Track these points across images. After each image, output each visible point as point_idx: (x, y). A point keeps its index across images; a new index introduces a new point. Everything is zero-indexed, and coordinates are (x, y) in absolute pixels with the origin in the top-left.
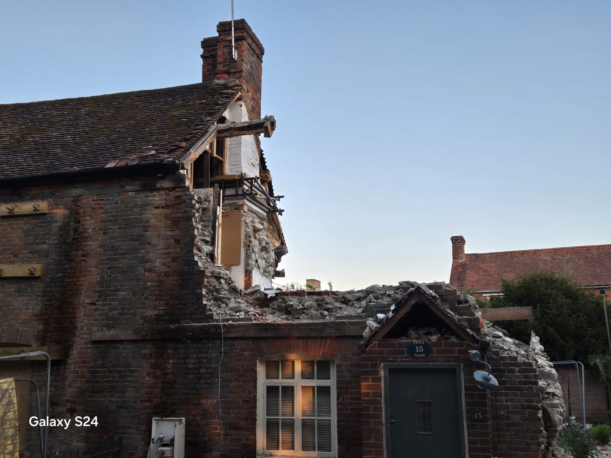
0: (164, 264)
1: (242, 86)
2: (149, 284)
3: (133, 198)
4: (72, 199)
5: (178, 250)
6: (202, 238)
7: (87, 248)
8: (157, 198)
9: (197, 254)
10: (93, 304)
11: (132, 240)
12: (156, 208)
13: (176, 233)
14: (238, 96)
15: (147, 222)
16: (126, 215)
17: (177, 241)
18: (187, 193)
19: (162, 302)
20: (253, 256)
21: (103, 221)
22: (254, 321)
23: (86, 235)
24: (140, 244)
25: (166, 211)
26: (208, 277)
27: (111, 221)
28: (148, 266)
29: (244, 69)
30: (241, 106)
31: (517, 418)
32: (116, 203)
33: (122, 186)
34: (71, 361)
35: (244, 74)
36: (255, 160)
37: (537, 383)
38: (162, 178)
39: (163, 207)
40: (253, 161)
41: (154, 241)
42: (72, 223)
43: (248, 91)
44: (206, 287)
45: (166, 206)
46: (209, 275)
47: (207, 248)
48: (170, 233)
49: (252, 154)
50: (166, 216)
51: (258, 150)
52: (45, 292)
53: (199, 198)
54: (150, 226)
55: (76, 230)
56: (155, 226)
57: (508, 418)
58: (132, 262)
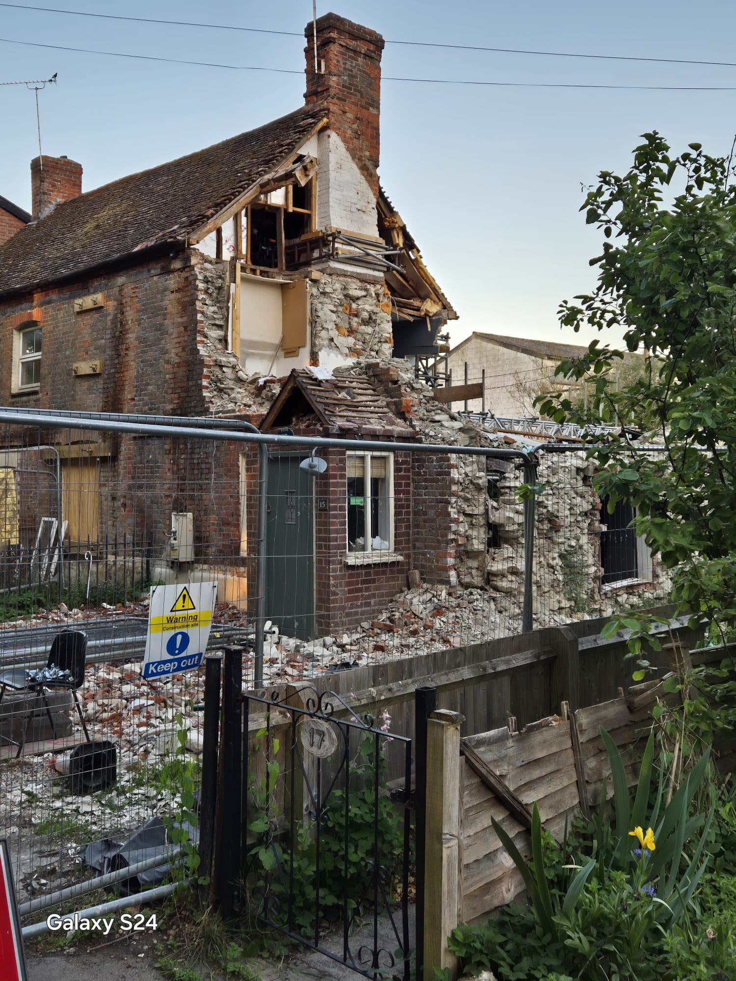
0: (177, 354)
1: (328, 110)
2: (167, 376)
3: (157, 283)
4: (118, 289)
5: (186, 338)
6: (213, 322)
7: (128, 341)
8: (173, 281)
9: (202, 342)
10: (133, 399)
11: (157, 330)
12: (172, 292)
13: (185, 319)
14: (320, 125)
15: (166, 309)
16: (153, 303)
17: (186, 328)
18: (193, 273)
19: (176, 396)
20: (323, 334)
21: (138, 311)
22: (238, 413)
23: (127, 327)
24: (162, 334)
25: (178, 295)
26: (209, 367)
27: (143, 310)
28: (167, 356)
29: (332, 83)
30: (329, 136)
31: (431, 513)
32: (146, 290)
33: (149, 271)
34: (121, 457)
35: (332, 92)
36: (365, 204)
37: (449, 474)
38: (175, 258)
39: (177, 291)
40: (361, 205)
41: (171, 331)
42: (119, 315)
43: (344, 112)
44: (208, 377)
45: (178, 290)
46: (212, 363)
47: (215, 333)
48: (180, 320)
49: (356, 196)
50: (179, 301)
51: (372, 188)
52: (104, 388)
53: (205, 277)
54: (168, 313)
55: (121, 323)
56: (171, 313)
57: (425, 514)
58: (157, 353)
